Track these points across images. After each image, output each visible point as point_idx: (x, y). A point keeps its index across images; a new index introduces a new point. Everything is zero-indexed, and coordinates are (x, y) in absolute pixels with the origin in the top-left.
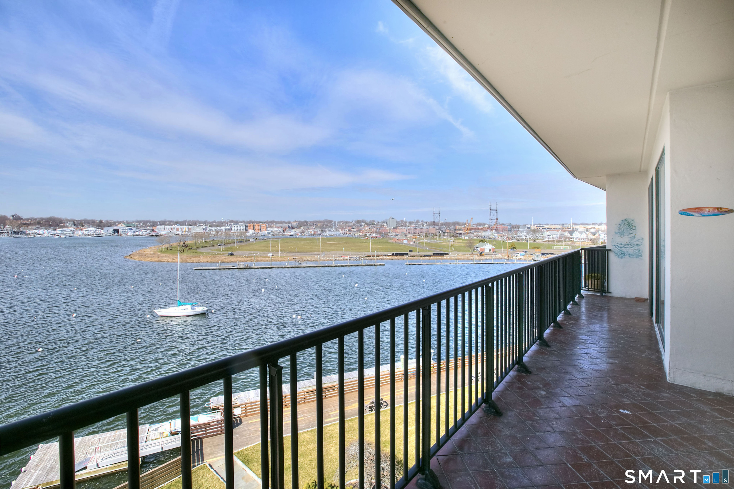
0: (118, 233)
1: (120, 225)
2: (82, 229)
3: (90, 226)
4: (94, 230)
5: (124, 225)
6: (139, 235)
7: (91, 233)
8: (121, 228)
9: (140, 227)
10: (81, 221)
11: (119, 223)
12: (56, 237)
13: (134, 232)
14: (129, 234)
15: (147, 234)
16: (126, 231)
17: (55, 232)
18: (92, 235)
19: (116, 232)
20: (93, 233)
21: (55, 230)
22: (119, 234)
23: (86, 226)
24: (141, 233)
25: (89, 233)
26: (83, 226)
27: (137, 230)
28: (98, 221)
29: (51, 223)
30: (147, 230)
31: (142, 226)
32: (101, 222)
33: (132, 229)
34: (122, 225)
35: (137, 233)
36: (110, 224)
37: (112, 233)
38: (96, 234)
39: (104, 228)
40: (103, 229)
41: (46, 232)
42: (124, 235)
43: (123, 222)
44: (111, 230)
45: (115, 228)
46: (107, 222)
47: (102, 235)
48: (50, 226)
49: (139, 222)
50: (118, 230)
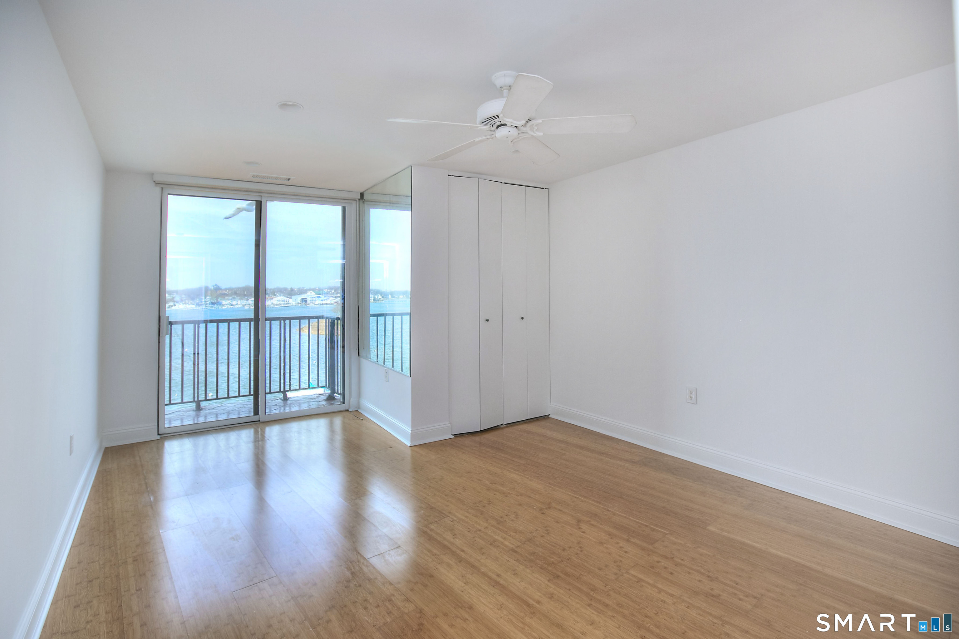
0: (306, 301)
1: (309, 293)
2: (273, 298)
3: (282, 295)
4: (283, 299)
5: (313, 293)
6: (327, 304)
7: (280, 302)
8: (310, 295)
9: (331, 294)
10: (273, 289)
11: (310, 290)
12: (246, 308)
13: (322, 300)
14: (317, 303)
15: (335, 303)
16: (314, 299)
17: (247, 302)
18: (280, 305)
19: (304, 301)
20: (281, 303)
21: (247, 300)
22: (307, 303)
23: (277, 295)
24: (328, 302)
25: (278, 303)
26: (275, 295)
27: (326, 298)
28: (290, 289)
29: (246, 293)
30: (335, 297)
31: (333, 294)
32: (292, 290)
33: (319, 297)
34: (311, 293)
35: (325, 302)
36: (302, 291)
37: (299, 302)
38: (284, 304)
39: (293, 297)
40: (291, 298)
41: (239, 302)
42: (311, 305)
43: (313, 290)
44: (299, 298)
45: (304, 296)
46: (299, 289)
47: (289, 305)
48: (245, 295)
49: (331, 288)
50: (306, 298)
